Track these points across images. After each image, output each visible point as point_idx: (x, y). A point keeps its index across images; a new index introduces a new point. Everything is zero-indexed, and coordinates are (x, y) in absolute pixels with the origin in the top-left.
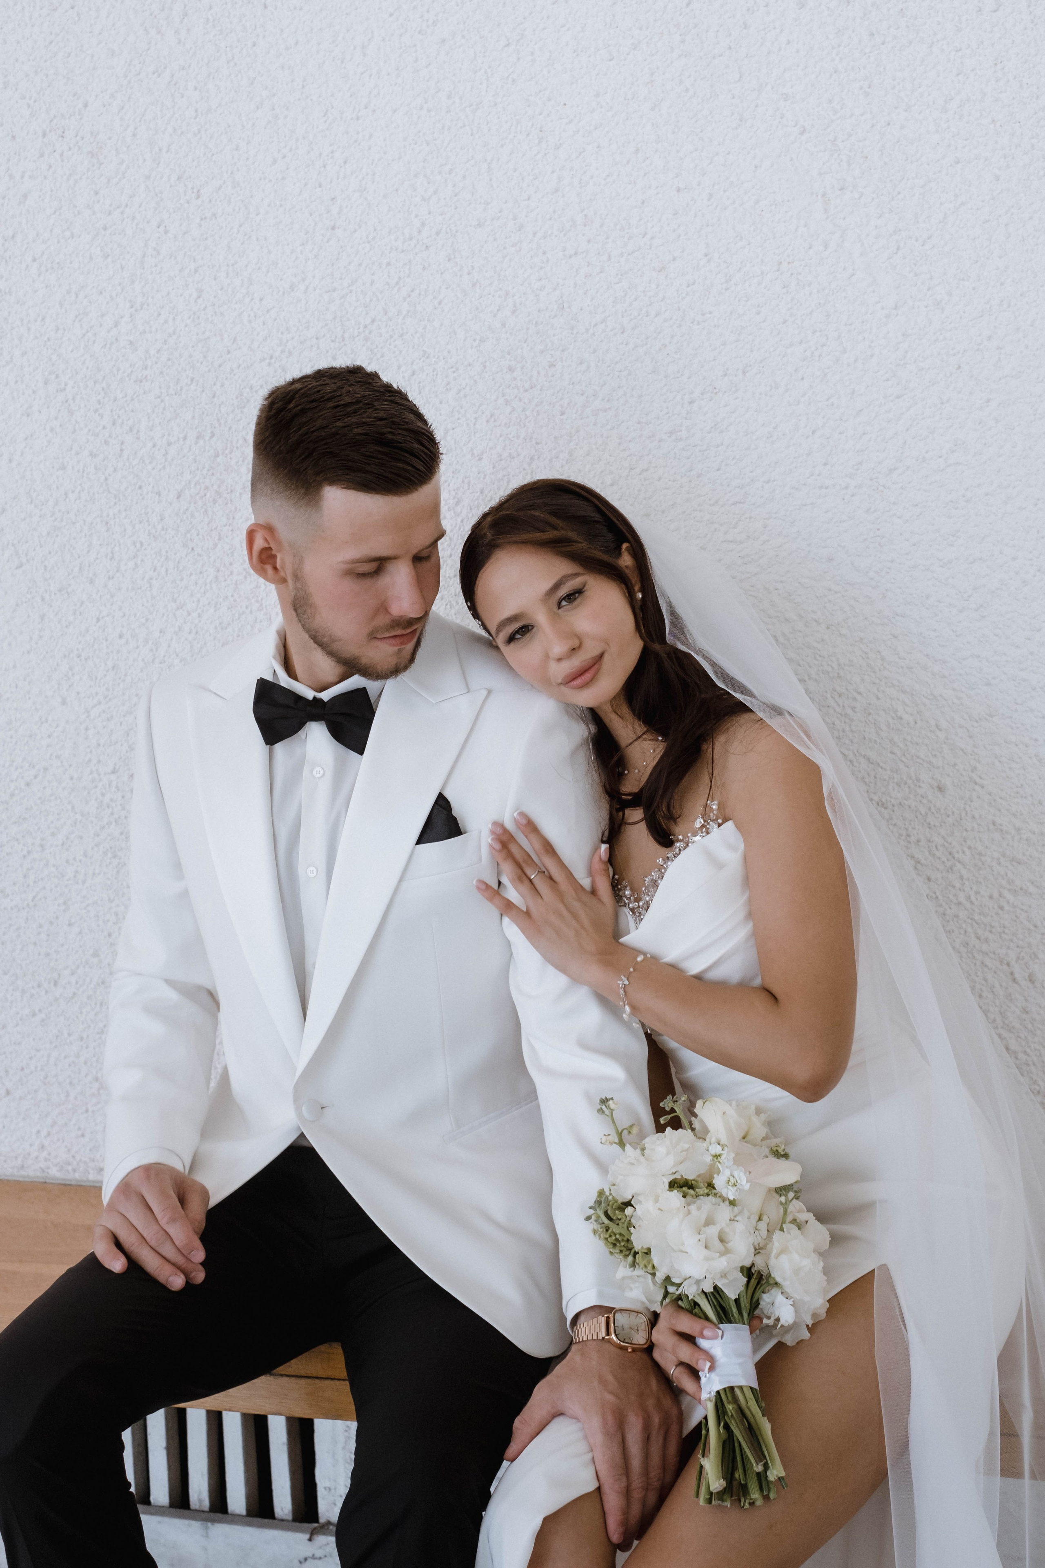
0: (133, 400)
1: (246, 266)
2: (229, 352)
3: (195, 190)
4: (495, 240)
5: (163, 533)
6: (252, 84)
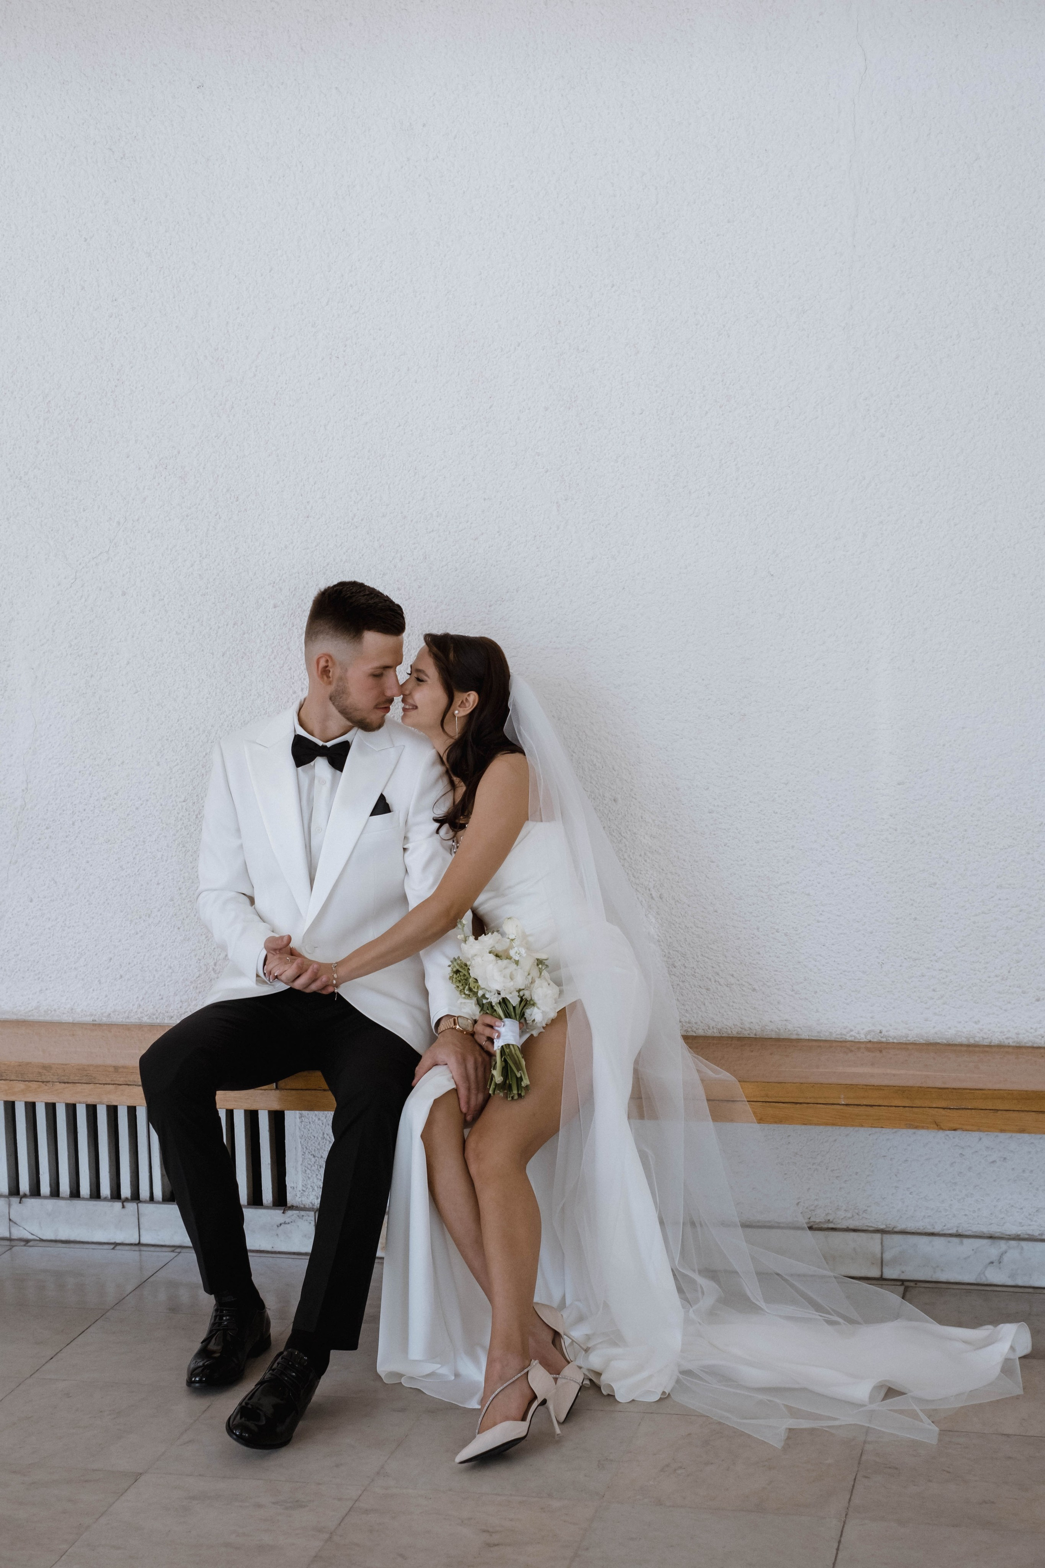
0: (200, 605)
1: (262, 536)
2: (251, 580)
3: (236, 497)
4: (392, 523)
5: (214, 674)
6: (267, 443)
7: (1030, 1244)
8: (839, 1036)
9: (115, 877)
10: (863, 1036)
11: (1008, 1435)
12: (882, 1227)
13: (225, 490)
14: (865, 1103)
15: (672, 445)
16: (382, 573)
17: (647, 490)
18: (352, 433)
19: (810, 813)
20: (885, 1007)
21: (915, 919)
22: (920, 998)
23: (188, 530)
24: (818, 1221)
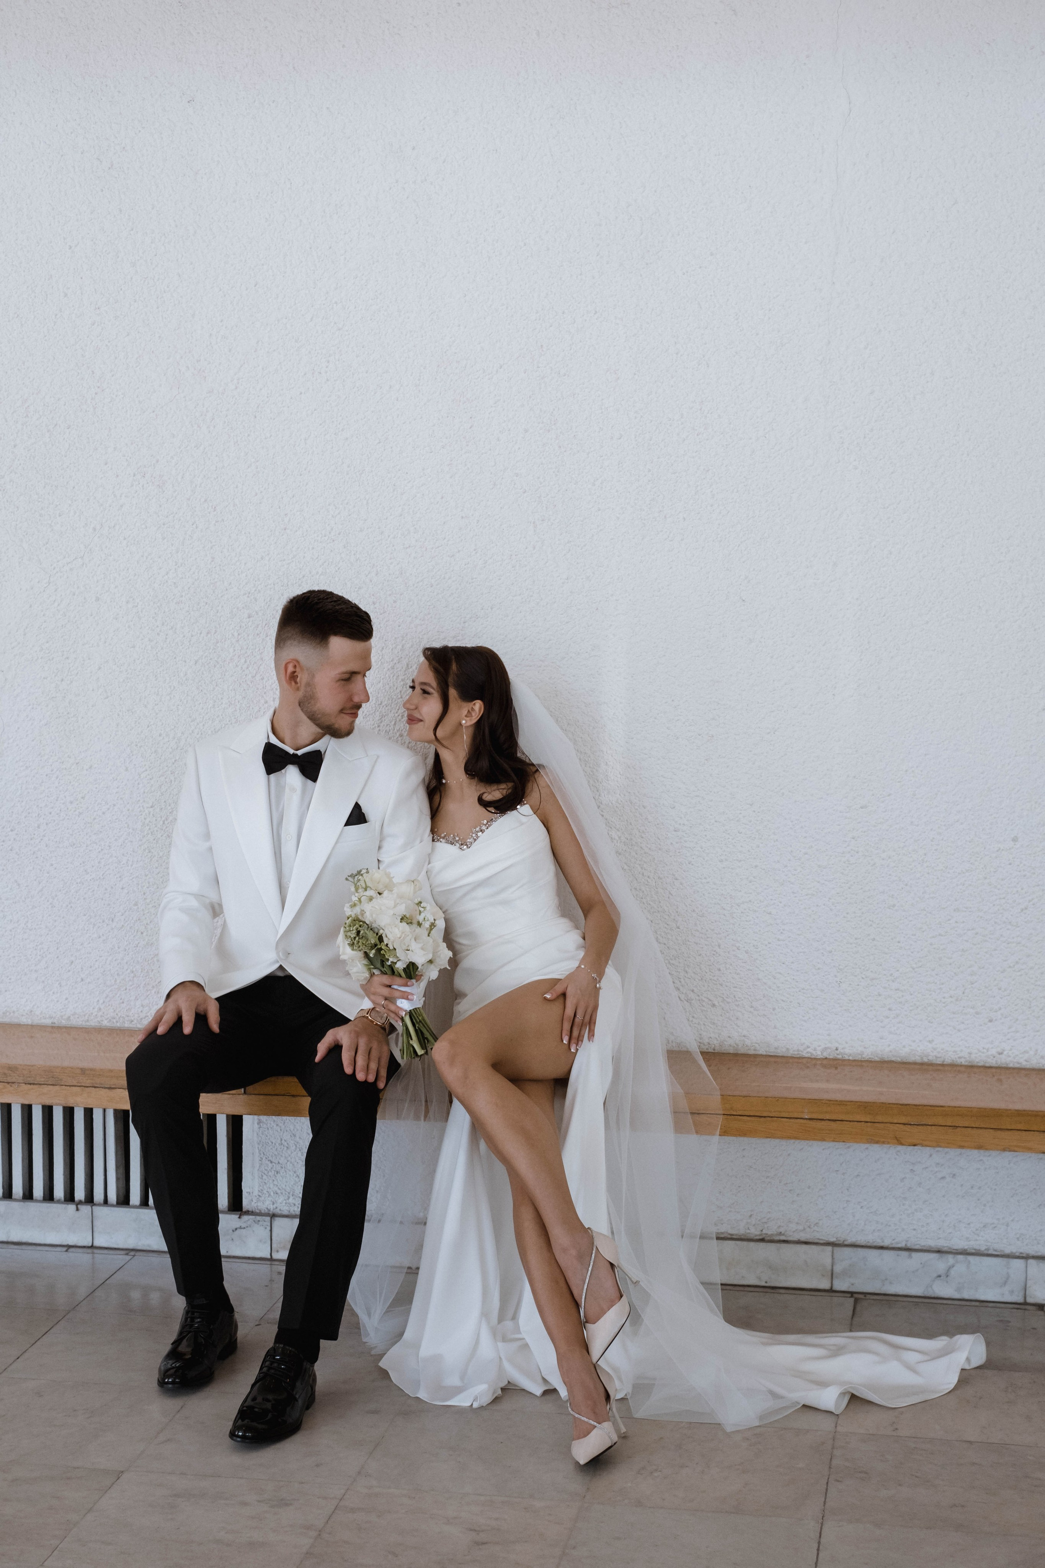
1: (239, 546)
3: (213, 507)
4: (369, 538)
5: (186, 682)
7: (977, 1258)
8: (796, 1053)
9: (79, 880)
10: (819, 1053)
11: (970, 1442)
12: (832, 1240)
13: (203, 500)
14: (828, 1118)
15: (649, 470)
16: (358, 587)
17: (623, 513)
18: (332, 448)
19: (774, 833)
20: (841, 1024)
21: (874, 939)
22: (876, 1017)
23: (164, 539)
24: (770, 1233)
